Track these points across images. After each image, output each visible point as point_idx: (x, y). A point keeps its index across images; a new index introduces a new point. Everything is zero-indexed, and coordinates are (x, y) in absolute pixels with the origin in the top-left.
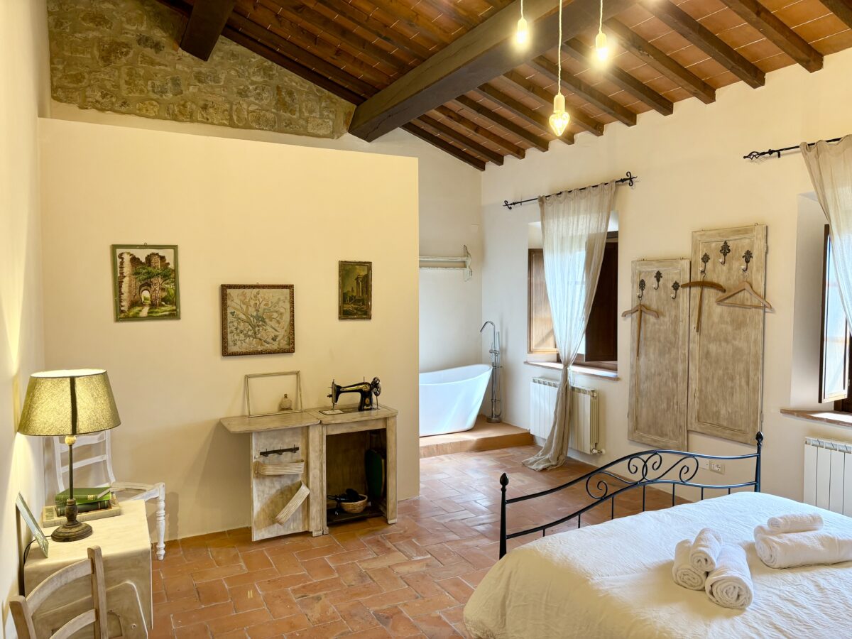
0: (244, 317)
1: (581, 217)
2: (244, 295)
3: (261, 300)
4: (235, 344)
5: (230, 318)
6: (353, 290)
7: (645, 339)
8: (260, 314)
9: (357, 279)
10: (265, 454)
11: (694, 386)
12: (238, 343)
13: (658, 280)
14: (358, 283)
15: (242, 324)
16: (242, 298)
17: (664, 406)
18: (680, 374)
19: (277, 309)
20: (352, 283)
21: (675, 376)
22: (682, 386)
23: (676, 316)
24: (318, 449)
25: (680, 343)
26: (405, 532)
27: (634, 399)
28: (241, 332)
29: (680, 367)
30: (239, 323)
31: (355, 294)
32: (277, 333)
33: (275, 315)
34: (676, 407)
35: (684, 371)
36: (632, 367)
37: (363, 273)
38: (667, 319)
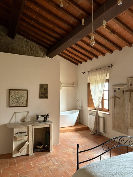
0: (15, 98)
1: (100, 75)
2: (15, 92)
3: (19, 93)
4: (12, 104)
5: (11, 98)
6: (43, 91)
7: (116, 104)
8: (19, 97)
9: (44, 89)
10: (17, 133)
11: (129, 116)
12: (13, 104)
13: (119, 90)
14: (45, 90)
15: (14, 99)
16: (14, 93)
17: (121, 121)
18: (125, 113)
19: (23, 96)
20: (43, 90)
21: (124, 114)
22: (126, 117)
23: (124, 99)
24: (31, 132)
25: (125, 106)
26: (54, 155)
27: (113, 119)
28: (14, 101)
29: (125, 112)
30: (13, 99)
31: (44, 92)
32: (23, 102)
33: (23, 97)
34: (124, 122)
35: (126, 113)
36: (113, 111)
37: (46, 87)
38: (121, 100)
